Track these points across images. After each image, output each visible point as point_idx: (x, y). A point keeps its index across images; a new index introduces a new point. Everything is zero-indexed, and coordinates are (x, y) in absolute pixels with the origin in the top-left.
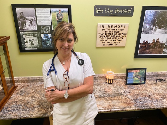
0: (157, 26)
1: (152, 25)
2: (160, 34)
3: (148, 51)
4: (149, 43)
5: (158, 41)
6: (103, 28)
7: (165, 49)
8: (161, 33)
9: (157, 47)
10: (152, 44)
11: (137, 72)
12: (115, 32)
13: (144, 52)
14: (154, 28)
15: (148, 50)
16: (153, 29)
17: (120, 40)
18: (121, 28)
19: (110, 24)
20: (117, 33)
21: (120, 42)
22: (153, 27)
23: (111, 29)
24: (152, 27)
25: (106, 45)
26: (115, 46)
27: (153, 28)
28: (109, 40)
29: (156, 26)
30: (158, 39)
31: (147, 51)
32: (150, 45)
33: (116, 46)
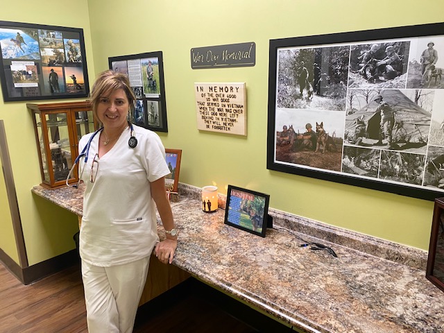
0: (311, 89)
1: (299, 85)
2: (323, 110)
3: (298, 155)
4: (297, 132)
5: (321, 129)
6: (202, 92)
7: (347, 156)
8: (325, 106)
9: (321, 148)
10: (306, 137)
11: (248, 199)
12: (222, 101)
13: (288, 156)
14: (305, 92)
15: (297, 153)
16: (304, 97)
17: (233, 121)
18: (232, 93)
19: (212, 84)
20: (226, 103)
21: (234, 123)
22: (301, 91)
23: (214, 94)
24: (298, 90)
25: (211, 129)
26: (225, 131)
27: (301, 95)
28: (214, 117)
29: (308, 88)
30: (319, 124)
31: (294, 154)
32: (302, 140)
33: (228, 132)
